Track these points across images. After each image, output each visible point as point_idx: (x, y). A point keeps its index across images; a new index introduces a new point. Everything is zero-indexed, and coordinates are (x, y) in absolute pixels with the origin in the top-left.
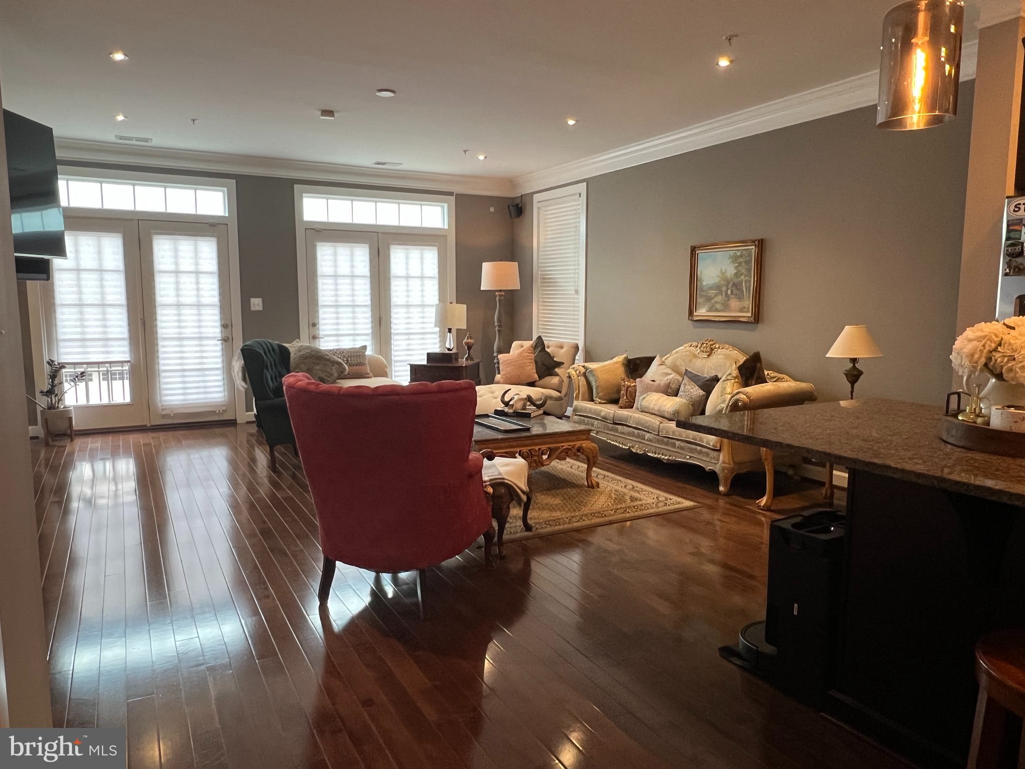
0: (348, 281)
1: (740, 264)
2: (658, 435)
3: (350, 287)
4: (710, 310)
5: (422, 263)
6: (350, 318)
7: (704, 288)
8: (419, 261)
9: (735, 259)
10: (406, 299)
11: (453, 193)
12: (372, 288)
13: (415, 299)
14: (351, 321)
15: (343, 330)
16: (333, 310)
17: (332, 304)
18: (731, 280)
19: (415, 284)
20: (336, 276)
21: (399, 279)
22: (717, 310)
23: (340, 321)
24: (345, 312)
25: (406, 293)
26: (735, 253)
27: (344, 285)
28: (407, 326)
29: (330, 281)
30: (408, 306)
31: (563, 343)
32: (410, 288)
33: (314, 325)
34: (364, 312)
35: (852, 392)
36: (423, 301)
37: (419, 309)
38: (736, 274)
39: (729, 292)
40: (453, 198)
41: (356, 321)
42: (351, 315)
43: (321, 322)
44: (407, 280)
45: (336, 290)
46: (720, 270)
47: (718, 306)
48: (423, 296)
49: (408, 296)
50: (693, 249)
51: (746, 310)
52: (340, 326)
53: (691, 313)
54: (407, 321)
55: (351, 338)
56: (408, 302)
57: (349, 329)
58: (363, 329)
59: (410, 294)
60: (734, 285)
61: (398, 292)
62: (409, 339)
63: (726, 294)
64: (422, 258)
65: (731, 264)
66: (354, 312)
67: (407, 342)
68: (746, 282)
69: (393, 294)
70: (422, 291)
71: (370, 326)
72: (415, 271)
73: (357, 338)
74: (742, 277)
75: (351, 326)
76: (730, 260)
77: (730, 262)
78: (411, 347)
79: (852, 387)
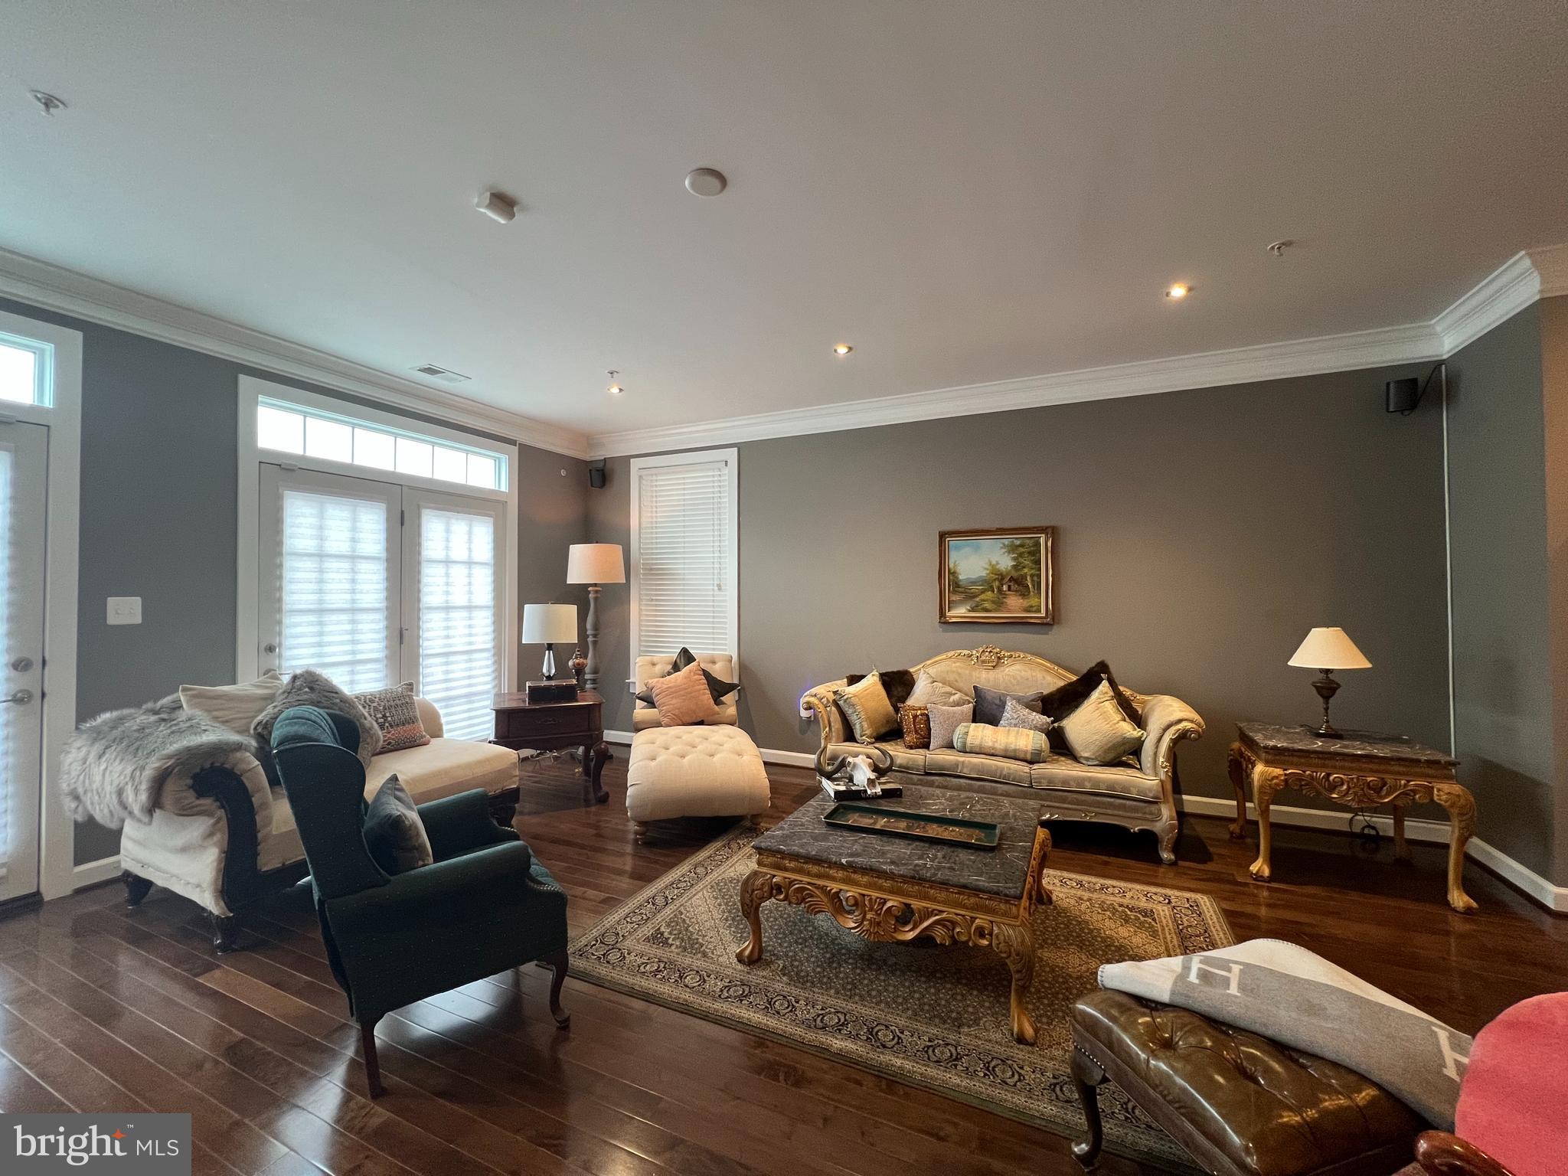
0: (345, 565)
1: (1021, 555)
2: (1032, 787)
3: (349, 576)
4: (973, 610)
5: (470, 541)
6: (346, 632)
7: (961, 583)
8: (466, 537)
9: (1012, 549)
10: (444, 598)
11: (516, 441)
12: (389, 579)
13: (459, 598)
14: (348, 637)
15: (334, 654)
16: (312, 618)
17: (312, 607)
18: (1007, 574)
19: (459, 572)
20: (321, 556)
21: (434, 565)
22: (987, 610)
23: (326, 639)
24: (338, 623)
25: (445, 588)
26: (1013, 541)
27: (337, 573)
28: (446, 641)
29: (309, 564)
30: (447, 608)
31: (713, 656)
32: (451, 580)
33: (271, 649)
34: (372, 622)
35: (1326, 709)
36: (470, 600)
37: (465, 614)
38: (1015, 567)
39: (1005, 588)
40: (516, 448)
41: (358, 637)
42: (348, 627)
43: (287, 642)
44: (448, 566)
45: (321, 581)
46: (987, 561)
47: (987, 605)
48: (470, 592)
49: (447, 593)
50: (942, 536)
51: (1034, 609)
52: (325, 648)
53: (942, 614)
54: (445, 633)
55: (347, 668)
56: (447, 602)
57: (346, 653)
58: (371, 651)
59: (451, 589)
60: (1012, 579)
61: (433, 587)
62: (447, 664)
63: (1000, 590)
64: (470, 533)
65: (1006, 554)
66: (353, 622)
67: (444, 668)
68: (1032, 576)
69: (424, 589)
70: (470, 584)
71: (381, 645)
72: (459, 553)
73: (359, 668)
74: (1026, 570)
75: (348, 647)
76: (1004, 550)
77: (1004, 553)
78: (451, 676)
79: (1327, 703)
